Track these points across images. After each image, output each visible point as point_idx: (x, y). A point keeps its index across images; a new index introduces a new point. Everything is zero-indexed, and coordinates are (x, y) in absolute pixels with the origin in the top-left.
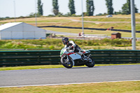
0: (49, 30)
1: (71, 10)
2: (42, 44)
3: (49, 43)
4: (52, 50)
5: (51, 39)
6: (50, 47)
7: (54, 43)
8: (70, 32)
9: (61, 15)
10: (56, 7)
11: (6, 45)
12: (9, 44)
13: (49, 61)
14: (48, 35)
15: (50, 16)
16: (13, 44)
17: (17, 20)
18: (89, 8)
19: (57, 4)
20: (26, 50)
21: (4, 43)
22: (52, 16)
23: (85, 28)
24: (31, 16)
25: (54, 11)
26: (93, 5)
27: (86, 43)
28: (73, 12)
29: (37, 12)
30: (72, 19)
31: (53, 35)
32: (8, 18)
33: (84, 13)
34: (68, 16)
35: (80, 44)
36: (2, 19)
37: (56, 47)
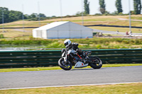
0: (96, 29)
1: (118, 9)
2: (88, 44)
3: (96, 42)
4: (99, 49)
5: (98, 38)
6: (97, 46)
7: (101, 42)
9: (108, 14)
10: (103, 6)
11: (52, 44)
12: (56, 43)
14: (95, 34)
15: (97, 15)
16: (59, 43)
17: (63, 19)
18: (136, 7)
19: (104, 2)
21: (51, 42)
22: (99, 15)
23: (132, 27)
24: (78, 15)
25: (101, 10)
26: (140, 3)
27: (133, 42)
28: (120, 10)
29: (84, 10)
30: (119, 18)
31: (100, 34)
32: (54, 17)
33: (131, 12)
34: (115, 14)
35: (128, 43)
36: (48, 18)
37: (103, 46)
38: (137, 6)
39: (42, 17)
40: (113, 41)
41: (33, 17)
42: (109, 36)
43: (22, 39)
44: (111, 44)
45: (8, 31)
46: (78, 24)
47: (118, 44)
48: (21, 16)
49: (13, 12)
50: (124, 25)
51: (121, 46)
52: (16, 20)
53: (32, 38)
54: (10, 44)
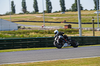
0: (19, 24)
1: (35, 9)
2: (15, 34)
3: (20, 33)
4: (22, 38)
5: (21, 30)
6: (21, 35)
7: (24, 33)
8: (35, 25)
9: (28, 13)
10: (24, 7)
13: (20, 46)
14: (19, 27)
15: (20, 14)
19: (25, 5)
20: (4, 38)
22: (22, 14)
23: (45, 22)
24: (7, 14)
25: (23, 10)
26: (51, 5)
27: (46, 32)
28: (37, 10)
29: (11, 11)
30: (36, 16)
31: (23, 27)
33: (44, 11)
34: (33, 13)
35: (42, 33)
37: (25, 35)
38: (49, 7)
40: (32, 32)
42: (29, 28)
44: (31, 34)
46: (7, 20)
47: (36, 34)
50: (40, 21)
51: (38, 35)
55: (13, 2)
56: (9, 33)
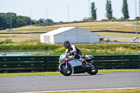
0: (102, 35)
1: (125, 15)
2: (95, 49)
3: (102, 48)
4: (105, 55)
5: (104, 44)
6: (104, 51)
7: (108, 47)
8: (124, 36)
9: (115, 20)
10: (109, 11)
11: (59, 50)
14: (101, 39)
15: (104, 20)
17: (71, 24)
19: (110, 8)
21: (58, 47)
23: (138, 33)
24: (85, 21)
25: (108, 16)
27: (139, 47)
28: (127, 16)
29: (91, 16)
30: (126, 24)
31: (107, 39)
32: (62, 23)
33: (137, 18)
34: (122, 20)
35: (134, 49)
36: (56, 24)
37: (109, 51)
39: (50, 22)
40: (119, 46)
41: (41, 22)
42: (116, 41)
43: (29, 44)
44: (117, 49)
45: (15, 36)
46: (85, 29)
47: (125, 49)
48: (28, 22)
49: (21, 17)
50: (130, 31)
51: (127, 52)
52: (24, 25)
53: (39, 43)
54: (17, 49)
55: (93, 4)
56: (87, 48)
